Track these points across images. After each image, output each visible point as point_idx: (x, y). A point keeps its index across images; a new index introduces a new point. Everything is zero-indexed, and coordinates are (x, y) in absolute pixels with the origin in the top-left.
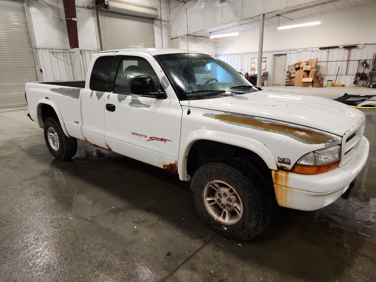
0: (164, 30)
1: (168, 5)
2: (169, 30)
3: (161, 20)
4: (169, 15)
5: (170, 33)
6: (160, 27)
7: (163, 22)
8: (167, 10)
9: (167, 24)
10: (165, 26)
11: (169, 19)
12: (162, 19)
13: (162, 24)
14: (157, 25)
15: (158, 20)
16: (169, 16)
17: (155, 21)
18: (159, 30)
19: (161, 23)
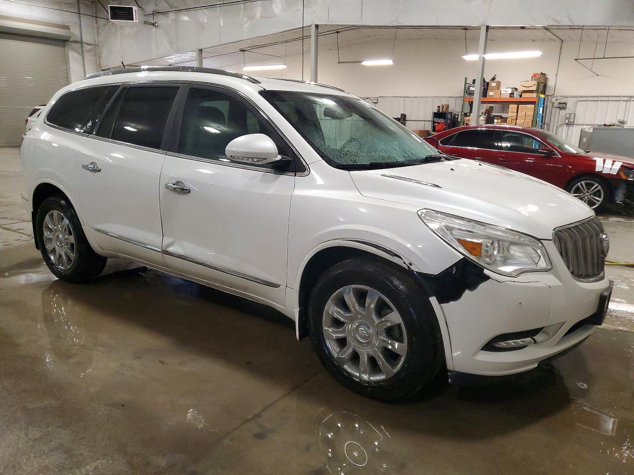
0: (88, 57)
1: (95, 22)
2: (97, 56)
3: (82, 42)
4: (98, 35)
5: (99, 60)
6: (81, 52)
7: (84, 45)
8: (94, 28)
9: (93, 49)
10: (89, 51)
11: (97, 41)
12: (84, 40)
13: (84, 49)
14: (73, 49)
15: (76, 42)
16: (96, 37)
17: (70, 43)
18: (79, 57)
19: (82, 47)
